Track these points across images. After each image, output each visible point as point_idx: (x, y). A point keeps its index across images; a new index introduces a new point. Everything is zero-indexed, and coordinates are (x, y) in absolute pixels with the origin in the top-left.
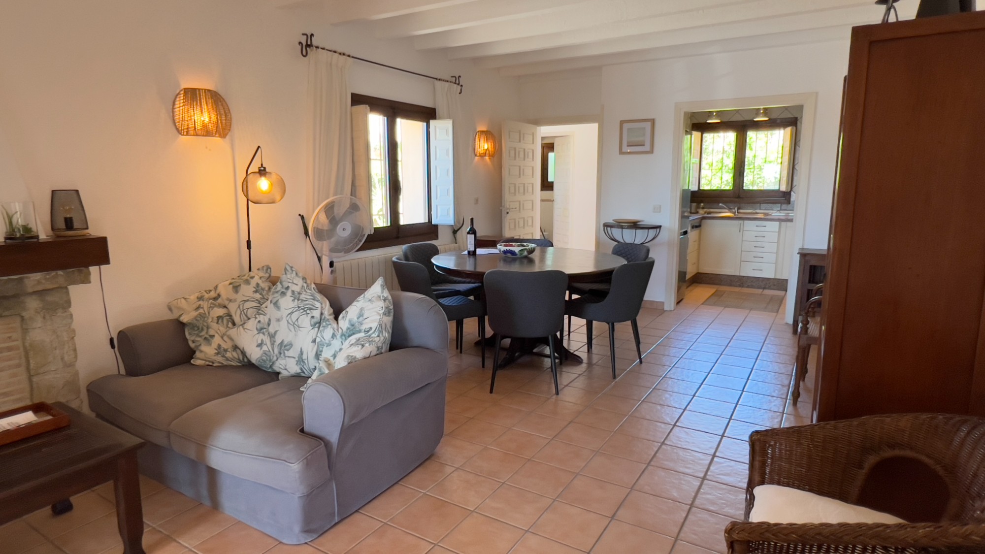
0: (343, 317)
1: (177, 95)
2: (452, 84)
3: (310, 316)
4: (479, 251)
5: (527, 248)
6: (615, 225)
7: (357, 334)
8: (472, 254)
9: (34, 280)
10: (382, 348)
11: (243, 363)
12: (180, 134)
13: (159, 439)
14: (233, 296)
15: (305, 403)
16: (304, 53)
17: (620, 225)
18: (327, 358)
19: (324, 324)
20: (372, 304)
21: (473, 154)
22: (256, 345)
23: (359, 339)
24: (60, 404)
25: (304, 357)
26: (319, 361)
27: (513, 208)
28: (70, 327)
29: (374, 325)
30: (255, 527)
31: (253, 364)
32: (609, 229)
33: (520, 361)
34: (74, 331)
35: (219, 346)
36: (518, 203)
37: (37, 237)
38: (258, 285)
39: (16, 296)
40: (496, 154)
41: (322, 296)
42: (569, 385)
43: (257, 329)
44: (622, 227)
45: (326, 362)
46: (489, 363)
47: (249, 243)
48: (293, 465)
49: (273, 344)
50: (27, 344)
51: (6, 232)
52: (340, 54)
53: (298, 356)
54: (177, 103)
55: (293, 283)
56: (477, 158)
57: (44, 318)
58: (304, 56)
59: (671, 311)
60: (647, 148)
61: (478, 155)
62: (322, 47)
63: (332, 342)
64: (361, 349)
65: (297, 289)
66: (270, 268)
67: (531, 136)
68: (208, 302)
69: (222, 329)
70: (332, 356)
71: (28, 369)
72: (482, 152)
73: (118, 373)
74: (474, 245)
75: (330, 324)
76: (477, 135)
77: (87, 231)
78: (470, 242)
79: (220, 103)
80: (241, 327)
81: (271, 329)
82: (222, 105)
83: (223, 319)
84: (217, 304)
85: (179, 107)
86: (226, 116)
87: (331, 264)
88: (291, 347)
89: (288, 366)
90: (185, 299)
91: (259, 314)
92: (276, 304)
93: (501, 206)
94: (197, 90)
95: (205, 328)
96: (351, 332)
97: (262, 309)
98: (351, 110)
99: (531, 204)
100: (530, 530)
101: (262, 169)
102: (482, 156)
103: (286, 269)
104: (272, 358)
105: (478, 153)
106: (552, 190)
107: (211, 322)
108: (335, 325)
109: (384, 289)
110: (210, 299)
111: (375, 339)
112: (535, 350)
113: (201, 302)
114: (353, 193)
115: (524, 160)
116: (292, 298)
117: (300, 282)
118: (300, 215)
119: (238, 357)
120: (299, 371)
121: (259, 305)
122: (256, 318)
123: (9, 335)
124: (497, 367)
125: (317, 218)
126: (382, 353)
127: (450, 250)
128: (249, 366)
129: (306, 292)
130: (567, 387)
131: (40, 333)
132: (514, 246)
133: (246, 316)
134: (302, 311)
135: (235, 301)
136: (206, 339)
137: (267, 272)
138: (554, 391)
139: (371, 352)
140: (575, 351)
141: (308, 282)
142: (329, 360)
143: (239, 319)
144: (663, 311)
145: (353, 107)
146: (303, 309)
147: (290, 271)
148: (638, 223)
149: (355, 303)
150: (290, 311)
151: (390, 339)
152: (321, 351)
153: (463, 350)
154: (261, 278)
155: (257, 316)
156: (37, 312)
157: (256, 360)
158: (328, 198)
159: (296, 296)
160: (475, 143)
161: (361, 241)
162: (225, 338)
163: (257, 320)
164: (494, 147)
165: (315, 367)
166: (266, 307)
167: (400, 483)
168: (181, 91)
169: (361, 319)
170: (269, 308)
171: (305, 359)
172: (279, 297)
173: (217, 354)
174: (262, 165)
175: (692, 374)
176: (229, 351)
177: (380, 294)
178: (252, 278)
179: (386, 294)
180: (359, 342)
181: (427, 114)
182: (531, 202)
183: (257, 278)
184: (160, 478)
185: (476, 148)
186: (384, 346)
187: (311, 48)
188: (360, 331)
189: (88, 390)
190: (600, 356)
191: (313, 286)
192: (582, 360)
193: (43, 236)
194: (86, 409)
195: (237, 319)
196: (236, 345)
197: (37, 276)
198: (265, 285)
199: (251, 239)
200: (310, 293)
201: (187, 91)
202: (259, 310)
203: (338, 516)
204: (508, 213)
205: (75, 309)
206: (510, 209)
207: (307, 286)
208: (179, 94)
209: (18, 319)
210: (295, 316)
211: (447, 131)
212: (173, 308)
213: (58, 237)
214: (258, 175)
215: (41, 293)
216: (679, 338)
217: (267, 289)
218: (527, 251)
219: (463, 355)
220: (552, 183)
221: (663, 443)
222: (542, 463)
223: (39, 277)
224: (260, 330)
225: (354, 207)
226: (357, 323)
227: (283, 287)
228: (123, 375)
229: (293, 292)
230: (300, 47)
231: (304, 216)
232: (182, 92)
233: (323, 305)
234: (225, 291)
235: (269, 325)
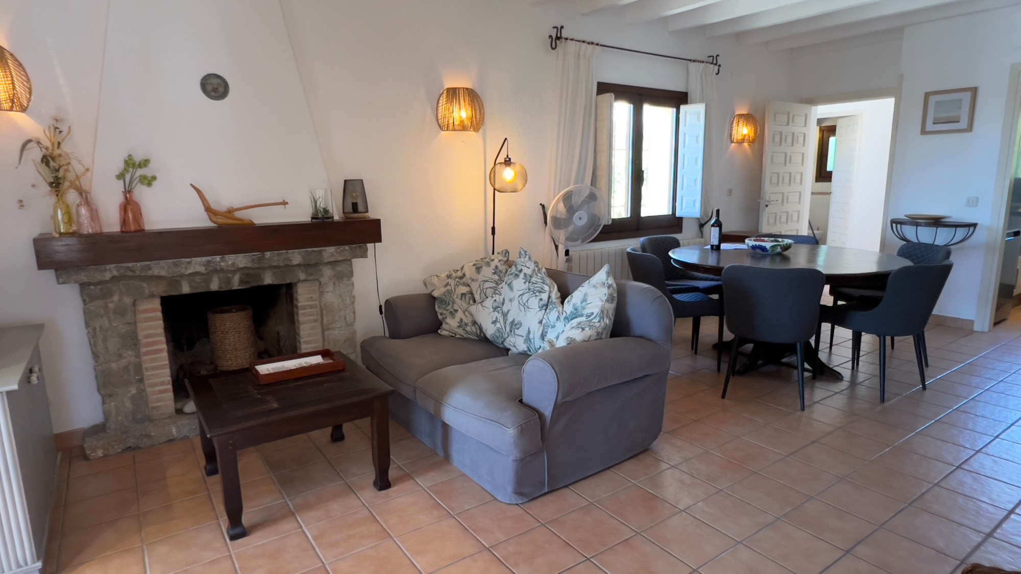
0: (568, 301)
1: (441, 95)
2: (708, 64)
3: (538, 298)
4: (724, 246)
5: (782, 244)
6: (907, 222)
7: (579, 317)
8: (716, 248)
9: (330, 252)
10: (602, 334)
11: (480, 338)
12: (442, 129)
13: (407, 392)
14: (475, 276)
15: (524, 375)
16: (554, 46)
17: (915, 221)
18: (550, 339)
19: (551, 306)
20: (596, 290)
21: (729, 141)
22: (491, 322)
23: (580, 323)
24: (339, 353)
25: (531, 336)
26: (544, 342)
27: (773, 201)
28: (351, 293)
29: (596, 311)
30: (476, 481)
31: (488, 339)
32: (899, 226)
33: (763, 369)
34: (354, 297)
35: (461, 320)
36: (781, 195)
37: (332, 217)
38: (497, 267)
39: (316, 265)
40: (758, 141)
41: (552, 280)
42: (821, 402)
43: (493, 307)
44: (917, 225)
45: (550, 342)
46: (724, 367)
47: (493, 229)
48: (509, 429)
49: (505, 323)
50: (322, 304)
51: (312, 213)
52: (589, 43)
53: (526, 335)
54: (441, 102)
55: (526, 266)
56: (733, 144)
57: (334, 284)
58: (552, 49)
59: (983, 332)
60: (963, 124)
61: (735, 141)
62: (571, 38)
63: (556, 324)
64: (581, 332)
65: (529, 272)
66: (509, 253)
67: (804, 118)
68: (455, 280)
69: (465, 305)
70: (555, 338)
71: (322, 324)
72: (740, 138)
73: (383, 335)
74: (718, 239)
75: (556, 307)
76: (735, 119)
77: (367, 214)
78: (714, 235)
79: (475, 100)
80: (480, 304)
81: (505, 309)
82: (478, 101)
83: (465, 297)
84: (462, 282)
85: (443, 105)
86: (480, 111)
87: (567, 253)
88: (521, 326)
89: (517, 344)
90: (437, 276)
91: (496, 294)
92: (510, 285)
93: (759, 198)
94: (457, 89)
95: (451, 303)
96: (574, 316)
97: (498, 289)
98: (596, 100)
99: (798, 196)
100: (743, 542)
101: (508, 159)
102: (741, 142)
103: (520, 253)
104: (503, 335)
105: (735, 139)
106: (830, 181)
107: (457, 298)
108: (560, 309)
109: (609, 276)
110: (457, 278)
111: (596, 324)
112: (784, 360)
113: (449, 280)
114: (594, 182)
115: (792, 145)
116: (524, 281)
117: (532, 266)
118: (541, 204)
119: (476, 331)
120: (526, 349)
121: (496, 286)
122: (492, 297)
123: (311, 296)
124: (733, 371)
125: (556, 207)
126: (601, 339)
127: (694, 244)
128: (484, 339)
129: (537, 275)
130: (817, 404)
131: (331, 297)
132: (766, 242)
133: (485, 295)
134: (532, 293)
135: (477, 280)
136: (451, 312)
137: (505, 256)
138: (799, 407)
139: (590, 336)
140: (835, 366)
141: (540, 266)
142: (553, 341)
143: (479, 297)
144: (972, 332)
145: (598, 96)
146: (533, 291)
147: (524, 255)
148: (942, 220)
149: (580, 288)
150: (521, 292)
151: (612, 326)
152: (547, 332)
153: (698, 351)
154: (500, 261)
155: (494, 296)
156: (330, 279)
157: (491, 336)
158: (568, 187)
159: (528, 279)
160: (732, 127)
161: (596, 231)
162: (466, 313)
163: (494, 299)
164: (755, 132)
165: (540, 347)
166: (502, 288)
167: (611, 469)
168: (445, 90)
169: (584, 303)
170: (504, 288)
171: (532, 339)
172: (513, 279)
173: (459, 327)
174: (508, 156)
175: (999, 411)
176: (469, 326)
177: (604, 281)
178: (493, 260)
179: (611, 281)
180: (580, 326)
181: (677, 99)
182: (798, 194)
183: (496, 260)
184: (407, 426)
185: (733, 133)
186: (604, 331)
187: (561, 40)
188: (582, 316)
189: (361, 347)
190: (867, 375)
191: (544, 270)
192: (843, 377)
193: (336, 218)
194: (359, 362)
195: (477, 297)
196: (475, 321)
197: (331, 250)
198: (502, 268)
199: (495, 226)
200: (540, 277)
201: (448, 90)
202: (496, 290)
203: (548, 487)
204: (767, 206)
205: (356, 279)
206: (769, 202)
207: (539, 270)
208: (442, 93)
209: (317, 284)
210: (525, 297)
211: (699, 115)
212: (427, 284)
213: (348, 218)
214: (504, 166)
215: (333, 263)
216: (989, 366)
217: (504, 271)
218: (781, 248)
219: (698, 357)
220: (831, 173)
221: (937, 484)
222: (770, 479)
223: (332, 250)
224: (495, 309)
225: (592, 197)
226: (580, 308)
227: (517, 270)
228: (387, 337)
229: (525, 274)
230: (550, 41)
231: (545, 205)
232: (445, 92)
233: (552, 289)
234: (469, 272)
235: (503, 304)
